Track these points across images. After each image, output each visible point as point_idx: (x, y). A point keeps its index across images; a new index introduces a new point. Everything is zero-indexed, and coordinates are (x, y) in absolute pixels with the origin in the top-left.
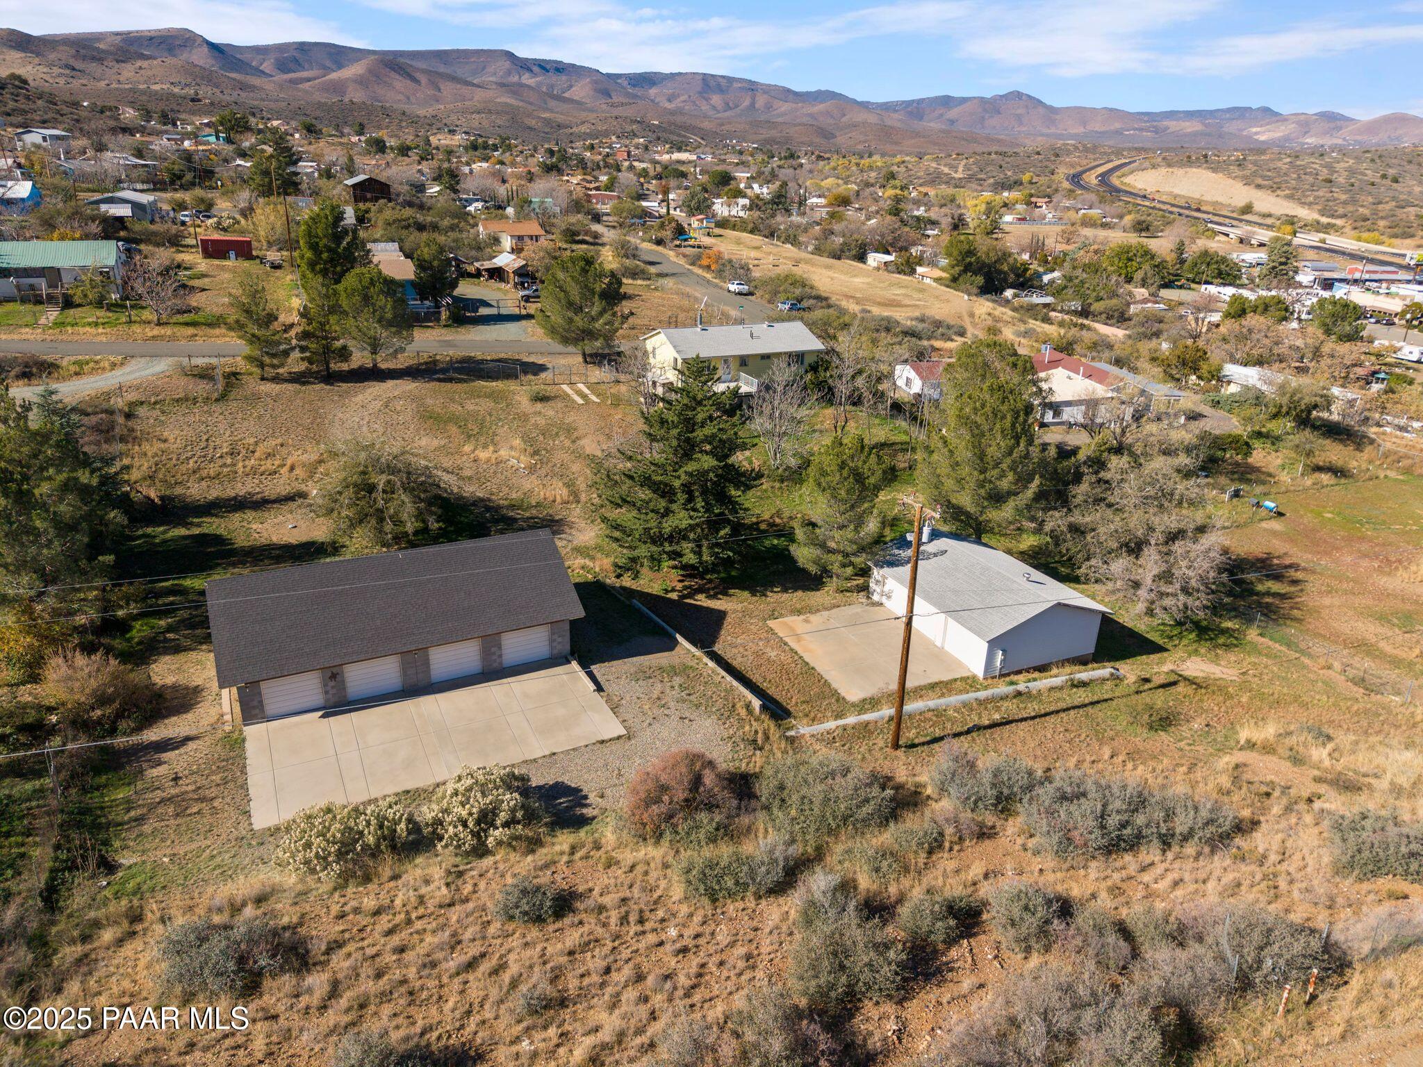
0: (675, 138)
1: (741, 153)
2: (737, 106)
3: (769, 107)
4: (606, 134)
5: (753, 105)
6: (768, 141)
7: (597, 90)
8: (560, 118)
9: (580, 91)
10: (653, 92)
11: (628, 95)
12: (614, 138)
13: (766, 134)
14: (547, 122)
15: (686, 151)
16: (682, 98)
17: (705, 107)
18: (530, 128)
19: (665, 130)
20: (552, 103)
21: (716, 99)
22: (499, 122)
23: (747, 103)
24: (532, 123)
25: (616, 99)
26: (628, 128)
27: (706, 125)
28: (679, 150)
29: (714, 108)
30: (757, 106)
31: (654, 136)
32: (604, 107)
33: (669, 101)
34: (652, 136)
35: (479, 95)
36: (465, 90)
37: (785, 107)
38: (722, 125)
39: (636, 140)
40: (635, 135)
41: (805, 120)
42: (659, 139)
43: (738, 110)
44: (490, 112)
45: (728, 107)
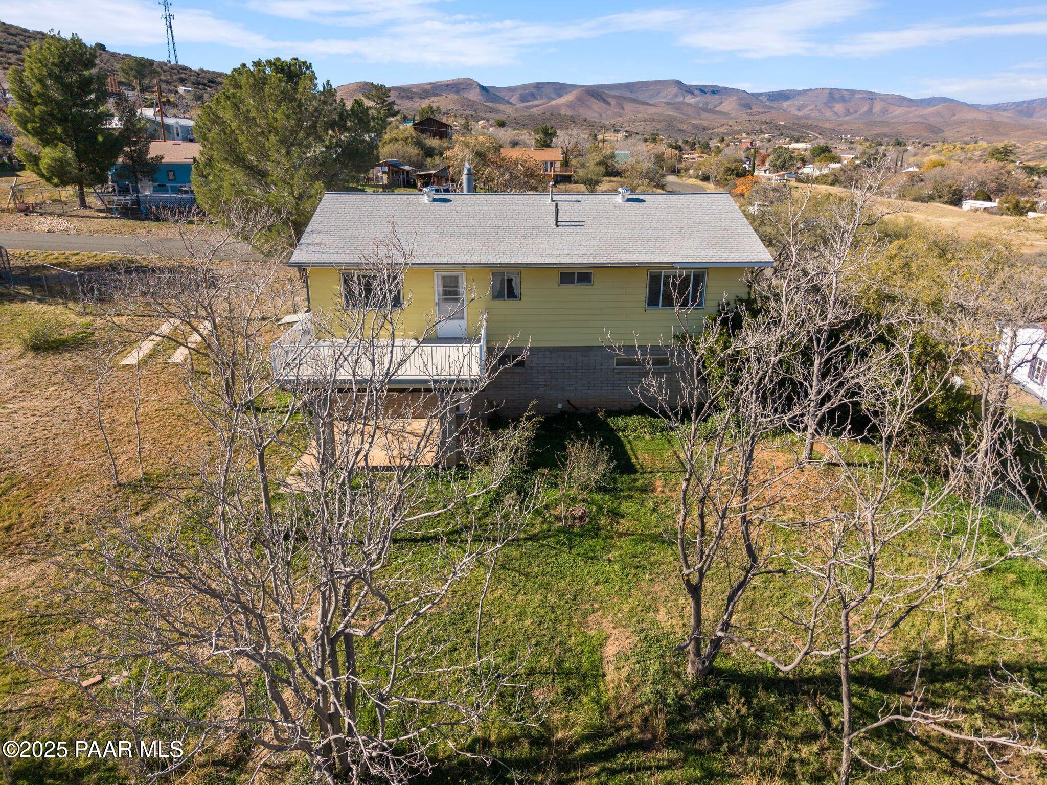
0: (797, 134)
1: (852, 142)
2: (856, 112)
3: (884, 111)
4: (740, 132)
5: (870, 110)
6: (878, 135)
7: (740, 105)
8: (706, 123)
9: (728, 105)
10: (786, 104)
11: (765, 107)
12: (744, 135)
13: (878, 130)
14: (696, 126)
15: (803, 142)
16: (810, 108)
17: (828, 113)
18: (681, 131)
19: (789, 128)
20: (705, 115)
21: (839, 107)
22: (658, 127)
23: (865, 109)
24: (684, 127)
25: (755, 110)
26: (758, 128)
27: (827, 125)
28: (797, 141)
29: (836, 114)
30: (874, 111)
31: (779, 133)
32: (744, 115)
33: (799, 110)
34: (776, 133)
35: (651, 110)
36: (642, 108)
37: (899, 111)
38: (841, 125)
39: (762, 136)
40: (762, 132)
41: (916, 120)
42: (782, 134)
43: (857, 115)
44: (654, 120)
45: (848, 112)
